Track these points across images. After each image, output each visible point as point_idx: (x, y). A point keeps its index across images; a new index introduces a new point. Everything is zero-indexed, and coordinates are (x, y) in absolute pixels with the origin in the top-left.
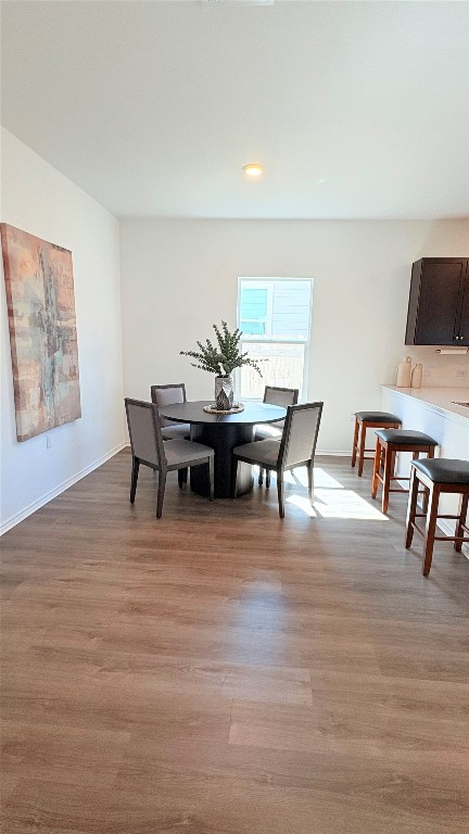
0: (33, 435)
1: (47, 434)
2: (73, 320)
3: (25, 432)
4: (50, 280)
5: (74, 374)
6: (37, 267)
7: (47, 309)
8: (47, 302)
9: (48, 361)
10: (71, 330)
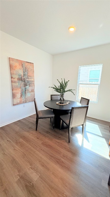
0: (17, 104)
1: (24, 104)
2: (33, 79)
3: (14, 103)
4: (25, 70)
5: (33, 91)
6: (21, 67)
7: (24, 76)
8: (24, 75)
9: (24, 88)
10: (32, 81)
